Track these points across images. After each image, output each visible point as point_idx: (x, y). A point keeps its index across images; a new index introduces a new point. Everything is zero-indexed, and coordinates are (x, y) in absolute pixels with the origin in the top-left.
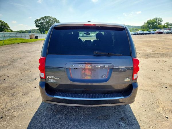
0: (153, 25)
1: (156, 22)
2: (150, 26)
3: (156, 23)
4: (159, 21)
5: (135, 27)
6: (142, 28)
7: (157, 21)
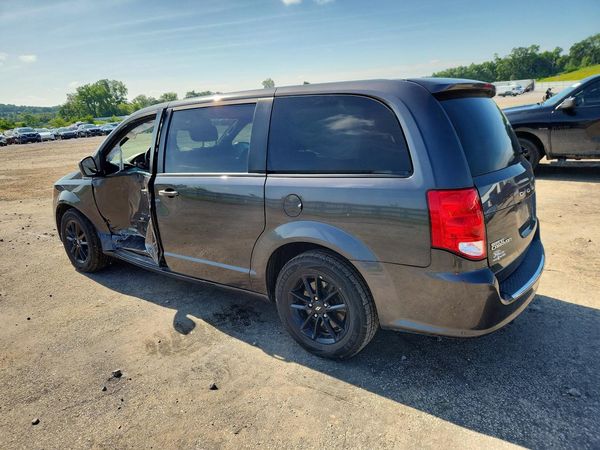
0: (101, 102)
1: (108, 96)
2: (94, 107)
3: (110, 97)
4: (115, 90)
5: (35, 110)
6: (67, 113)
7: (111, 90)
